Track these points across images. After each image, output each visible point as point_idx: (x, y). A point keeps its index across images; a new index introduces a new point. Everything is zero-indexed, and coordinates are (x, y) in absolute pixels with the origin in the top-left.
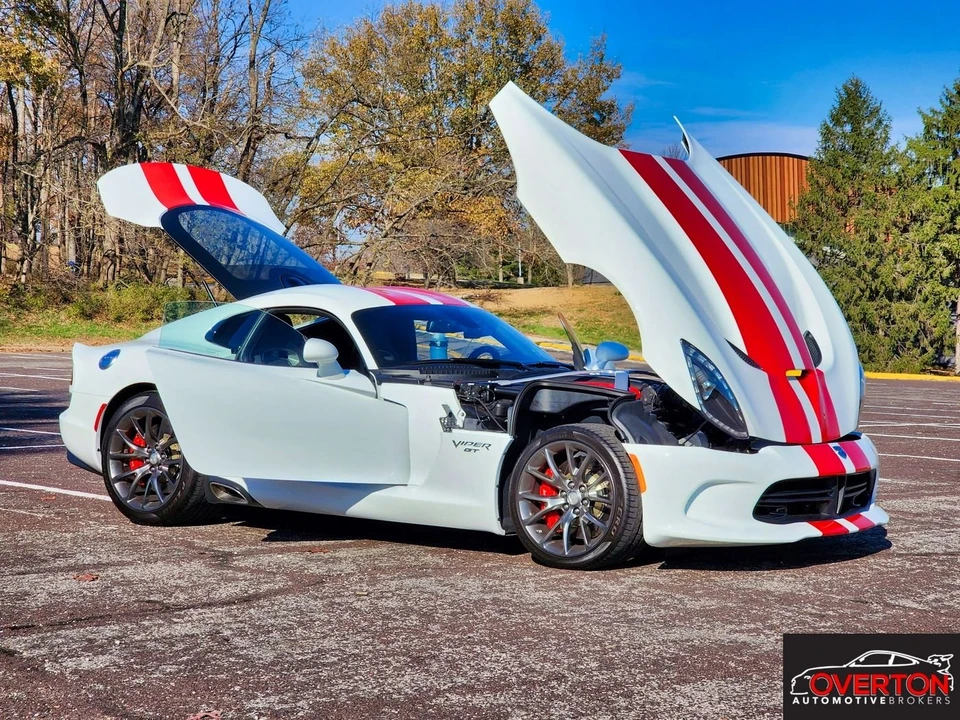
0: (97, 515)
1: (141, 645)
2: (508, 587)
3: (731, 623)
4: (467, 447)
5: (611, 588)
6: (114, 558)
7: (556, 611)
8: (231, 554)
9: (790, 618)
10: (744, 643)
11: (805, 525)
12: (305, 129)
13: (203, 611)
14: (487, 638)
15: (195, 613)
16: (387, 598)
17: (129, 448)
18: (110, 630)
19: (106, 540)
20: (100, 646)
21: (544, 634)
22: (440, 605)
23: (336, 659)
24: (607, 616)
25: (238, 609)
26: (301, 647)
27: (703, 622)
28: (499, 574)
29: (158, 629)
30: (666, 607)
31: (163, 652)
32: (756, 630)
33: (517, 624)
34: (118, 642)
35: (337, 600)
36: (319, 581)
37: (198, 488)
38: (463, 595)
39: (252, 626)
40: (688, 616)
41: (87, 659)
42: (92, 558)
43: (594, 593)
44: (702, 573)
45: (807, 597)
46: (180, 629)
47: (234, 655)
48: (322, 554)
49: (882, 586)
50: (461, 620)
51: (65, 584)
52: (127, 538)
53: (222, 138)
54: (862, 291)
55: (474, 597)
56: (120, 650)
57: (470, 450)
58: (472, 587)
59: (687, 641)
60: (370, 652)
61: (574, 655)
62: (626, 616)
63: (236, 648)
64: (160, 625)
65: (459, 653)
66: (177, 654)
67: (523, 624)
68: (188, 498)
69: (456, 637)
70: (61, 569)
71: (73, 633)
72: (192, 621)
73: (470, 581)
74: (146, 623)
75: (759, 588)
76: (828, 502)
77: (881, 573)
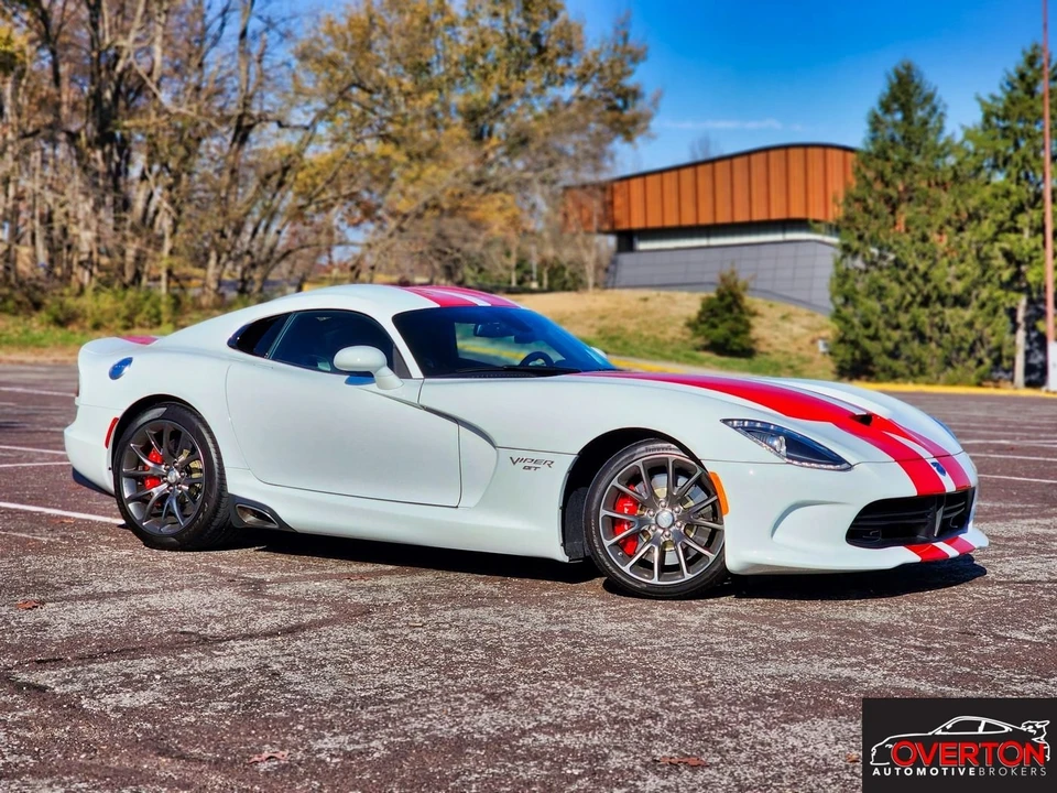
0: (107, 539)
1: (184, 679)
2: (575, 617)
3: (829, 656)
4: (527, 464)
5: (688, 618)
6: (135, 585)
7: (634, 643)
8: (263, 581)
9: (892, 651)
10: (849, 678)
11: (902, 549)
12: (299, 117)
13: (245, 643)
14: (564, 674)
15: (237, 645)
16: (445, 629)
17: (145, 464)
18: (146, 664)
19: (123, 566)
20: (141, 682)
21: (626, 669)
22: (505, 637)
23: (402, 696)
24: (691, 648)
25: (283, 641)
26: (361, 682)
27: (798, 656)
28: (563, 603)
29: (198, 663)
30: (753, 639)
31: (210, 688)
32: (857, 664)
33: (593, 658)
34: (158, 677)
35: (390, 632)
36: (365, 612)
37: (221, 510)
38: (528, 626)
39: (303, 659)
40: (780, 649)
41: (128, 695)
42: (111, 585)
43: (672, 624)
44: (786, 603)
45: (906, 628)
46: (224, 663)
47: (289, 691)
48: (362, 581)
49: (988, 616)
50: (530, 653)
51: (86, 613)
52: (144, 564)
53: (210, 127)
54: (913, 296)
55: (541, 629)
56: (162, 685)
57: (530, 468)
58: (536, 618)
59: (785, 675)
60: (438, 688)
61: (664, 692)
62: (712, 649)
63: (290, 683)
64: (201, 659)
65: (536, 689)
66: (225, 690)
67: (601, 658)
68: (211, 521)
69: (530, 671)
70: (78, 598)
71: (107, 667)
72: (235, 654)
73: (532, 611)
74: (185, 656)
75: (852, 619)
76: (925, 524)
77: (983, 602)
